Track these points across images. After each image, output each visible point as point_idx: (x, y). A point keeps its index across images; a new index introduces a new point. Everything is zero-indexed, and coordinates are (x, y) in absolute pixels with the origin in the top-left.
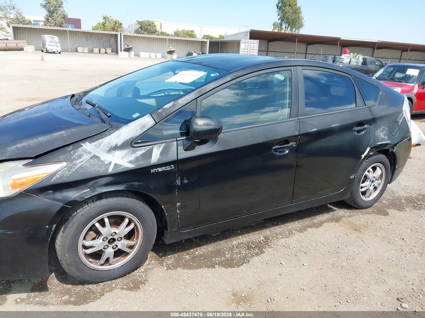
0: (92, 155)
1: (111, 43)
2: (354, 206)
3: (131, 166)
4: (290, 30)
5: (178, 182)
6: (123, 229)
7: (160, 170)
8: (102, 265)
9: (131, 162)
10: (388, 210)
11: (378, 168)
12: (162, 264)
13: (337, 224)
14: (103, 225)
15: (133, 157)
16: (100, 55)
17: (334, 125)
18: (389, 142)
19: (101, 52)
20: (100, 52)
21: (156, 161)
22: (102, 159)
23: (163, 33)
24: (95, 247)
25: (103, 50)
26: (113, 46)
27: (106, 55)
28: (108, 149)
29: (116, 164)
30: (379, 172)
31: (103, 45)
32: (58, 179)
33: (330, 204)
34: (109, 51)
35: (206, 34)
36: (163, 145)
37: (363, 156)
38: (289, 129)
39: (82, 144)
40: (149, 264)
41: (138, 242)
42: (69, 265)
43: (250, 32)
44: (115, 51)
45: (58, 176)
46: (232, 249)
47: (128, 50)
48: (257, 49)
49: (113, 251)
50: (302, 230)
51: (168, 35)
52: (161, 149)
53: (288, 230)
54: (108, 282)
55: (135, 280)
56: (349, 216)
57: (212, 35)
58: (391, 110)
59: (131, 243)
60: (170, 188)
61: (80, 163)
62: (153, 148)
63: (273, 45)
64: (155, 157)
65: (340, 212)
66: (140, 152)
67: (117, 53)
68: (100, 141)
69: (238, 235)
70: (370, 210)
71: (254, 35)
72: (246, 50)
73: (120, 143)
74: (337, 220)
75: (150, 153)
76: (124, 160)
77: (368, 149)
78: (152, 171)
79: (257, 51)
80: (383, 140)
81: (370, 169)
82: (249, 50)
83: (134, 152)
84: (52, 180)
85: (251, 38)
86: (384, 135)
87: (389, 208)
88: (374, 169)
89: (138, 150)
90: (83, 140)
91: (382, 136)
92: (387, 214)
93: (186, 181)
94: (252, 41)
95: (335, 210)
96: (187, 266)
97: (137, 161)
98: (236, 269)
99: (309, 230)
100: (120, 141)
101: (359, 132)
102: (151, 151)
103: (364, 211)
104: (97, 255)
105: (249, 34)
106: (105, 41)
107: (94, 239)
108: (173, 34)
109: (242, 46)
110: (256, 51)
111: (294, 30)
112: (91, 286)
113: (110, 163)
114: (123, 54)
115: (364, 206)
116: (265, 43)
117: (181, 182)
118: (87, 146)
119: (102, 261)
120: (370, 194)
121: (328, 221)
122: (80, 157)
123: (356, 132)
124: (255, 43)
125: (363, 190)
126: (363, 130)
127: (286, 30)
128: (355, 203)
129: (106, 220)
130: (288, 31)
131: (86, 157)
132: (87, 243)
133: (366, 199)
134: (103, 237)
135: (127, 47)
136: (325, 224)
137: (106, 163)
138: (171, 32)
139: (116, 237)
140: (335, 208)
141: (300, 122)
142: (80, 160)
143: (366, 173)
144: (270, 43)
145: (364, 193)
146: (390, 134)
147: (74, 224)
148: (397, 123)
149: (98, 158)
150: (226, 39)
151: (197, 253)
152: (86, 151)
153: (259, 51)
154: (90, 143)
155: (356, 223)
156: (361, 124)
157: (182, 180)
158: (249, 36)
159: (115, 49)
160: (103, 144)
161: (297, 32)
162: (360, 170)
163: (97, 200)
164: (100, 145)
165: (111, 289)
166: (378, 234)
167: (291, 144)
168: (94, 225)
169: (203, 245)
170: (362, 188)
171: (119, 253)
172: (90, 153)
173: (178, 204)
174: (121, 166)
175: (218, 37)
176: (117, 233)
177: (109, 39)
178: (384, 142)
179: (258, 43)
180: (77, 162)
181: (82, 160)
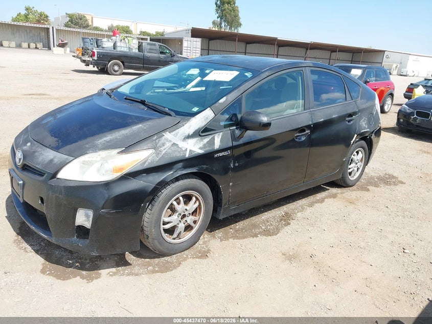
0: (172, 143)
1: (41, 37)
2: (343, 185)
3: (201, 152)
4: (230, 28)
5: (232, 165)
6: (192, 205)
7: (221, 154)
8: (174, 239)
9: (200, 148)
10: (368, 187)
11: (360, 152)
12: (214, 237)
13: (335, 199)
14: (179, 203)
15: (201, 144)
16: (30, 50)
17: (334, 116)
18: (368, 130)
19: (31, 47)
20: (29, 47)
21: (218, 147)
22: (180, 146)
23: (96, 29)
24: (172, 222)
25: (33, 45)
26: (44, 40)
27: (36, 50)
28: (183, 137)
29: (190, 150)
30: (360, 155)
31: (33, 40)
32: (149, 163)
33: (323, 185)
34: (40, 45)
35: (143, 31)
36: (221, 134)
37: (352, 142)
38: (305, 119)
39: (164, 134)
40: (204, 238)
41: (200, 218)
42: (154, 239)
43: (192, 30)
44: (47, 46)
45: (149, 161)
46: (263, 222)
47: (62, 45)
48: (200, 47)
49: (184, 225)
50: (311, 205)
51: (102, 31)
52: (220, 137)
53: (300, 206)
54: (179, 254)
55: (200, 250)
56: (342, 193)
57: (149, 32)
58: (368, 104)
59: (196, 218)
60: (226, 170)
61: (164, 150)
62: (214, 137)
63: (214, 44)
64: (217, 145)
65: (334, 190)
66: (206, 140)
67: (49, 48)
68: (177, 131)
69: (263, 212)
70: (354, 187)
71: (196, 33)
72: (189, 49)
73: (191, 133)
74: (334, 196)
75: (213, 140)
76: (195, 147)
77: (356, 136)
78: (216, 156)
79: (200, 50)
80: (365, 128)
81: (355, 153)
82: (192, 48)
83: (202, 140)
84: (145, 165)
85: (193, 36)
86: (365, 124)
87: (368, 185)
88: (357, 153)
89: (205, 138)
90: (165, 130)
91: (364, 126)
92: (368, 190)
93: (237, 165)
94: (195, 39)
95: (329, 189)
96: (235, 237)
97: (205, 148)
98: (275, 237)
99: (316, 205)
100: (191, 132)
101: (349, 121)
102: (213, 139)
103: (351, 188)
104: (170, 231)
105: (190, 32)
106: (34, 35)
107: (170, 216)
108: (107, 29)
109: (185, 44)
110: (198, 49)
111: (233, 29)
112: (166, 258)
113: (186, 150)
114: (57, 50)
115: (351, 184)
116: (206, 41)
117: (234, 165)
118: (168, 135)
119: (175, 235)
120: (355, 175)
121: (327, 197)
122: (163, 144)
123: (347, 123)
124: (198, 42)
125: (350, 171)
126: (351, 120)
127: (225, 28)
128: (345, 182)
129: (181, 198)
130: (228, 30)
131: (168, 145)
132: (167, 220)
133: (352, 179)
134: (178, 214)
135: (61, 42)
136: (326, 200)
137: (184, 149)
138: (105, 27)
139: (186, 213)
140: (327, 188)
141: (312, 114)
142: (164, 148)
143: (353, 156)
144: (210, 42)
145: (350, 174)
146: (369, 124)
147: (160, 202)
148: (373, 114)
149: (177, 145)
150: (166, 36)
151: (237, 227)
152: (167, 140)
153: (201, 49)
154: (170, 132)
155: (349, 198)
156: (350, 115)
157: (234, 163)
158: (190, 34)
159: (47, 44)
160: (179, 134)
161: (236, 31)
162: (349, 154)
163: (176, 181)
164: (177, 134)
165: (185, 259)
166: (368, 205)
167: (307, 132)
168: (172, 204)
169: (239, 221)
170: (349, 169)
171: (188, 228)
172: (170, 141)
173: (231, 184)
174: (194, 151)
175: (154, 33)
176: (188, 209)
177: (40, 33)
178: (365, 130)
179: (200, 41)
180: (162, 149)
181: (165, 147)
